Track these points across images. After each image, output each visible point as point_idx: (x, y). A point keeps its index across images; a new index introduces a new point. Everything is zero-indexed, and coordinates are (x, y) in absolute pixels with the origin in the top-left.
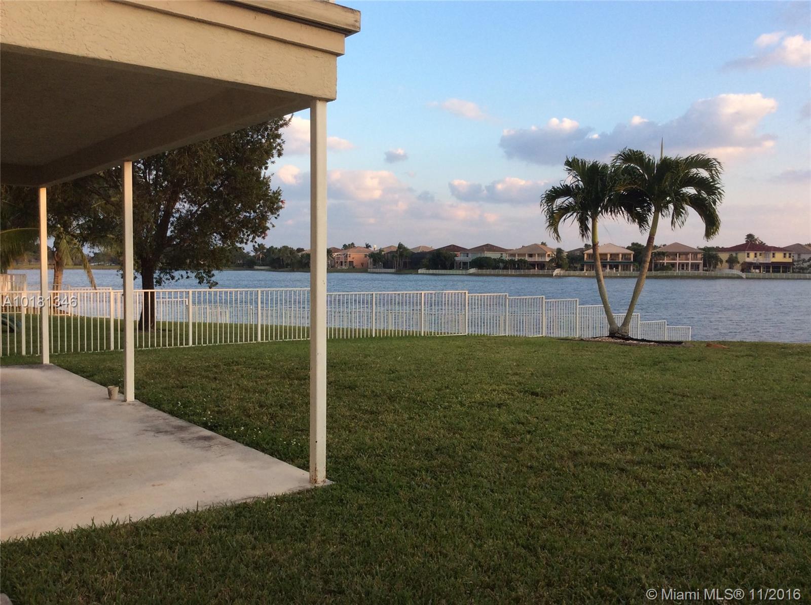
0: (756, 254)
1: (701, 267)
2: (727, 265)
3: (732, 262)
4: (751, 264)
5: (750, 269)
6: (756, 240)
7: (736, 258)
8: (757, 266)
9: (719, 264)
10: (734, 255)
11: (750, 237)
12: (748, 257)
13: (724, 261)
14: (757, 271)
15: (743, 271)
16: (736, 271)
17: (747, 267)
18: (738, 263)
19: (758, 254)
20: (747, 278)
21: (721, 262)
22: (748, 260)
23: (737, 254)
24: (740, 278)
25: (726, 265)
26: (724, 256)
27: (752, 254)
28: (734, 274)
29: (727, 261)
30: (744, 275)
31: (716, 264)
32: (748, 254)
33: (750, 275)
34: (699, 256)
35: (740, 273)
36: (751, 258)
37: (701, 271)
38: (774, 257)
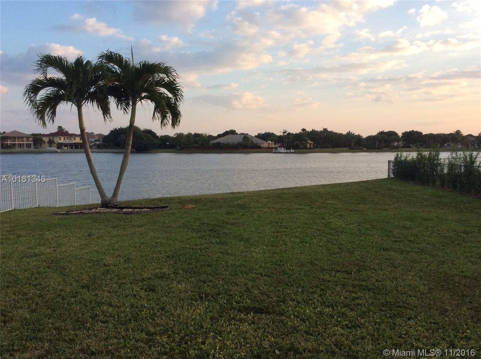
3: (51, 143)
4: (62, 144)
5: (62, 147)
6: (63, 129)
7: (53, 140)
8: (66, 145)
9: (43, 144)
11: (60, 127)
14: (66, 148)
15: (58, 148)
18: (55, 143)
19: (66, 138)
20: (61, 153)
21: (45, 143)
22: (60, 141)
24: (57, 152)
25: (47, 145)
26: (46, 139)
28: (53, 150)
29: (48, 142)
32: (60, 138)
33: (63, 150)
34: (31, 139)
37: (32, 148)
38: (75, 140)
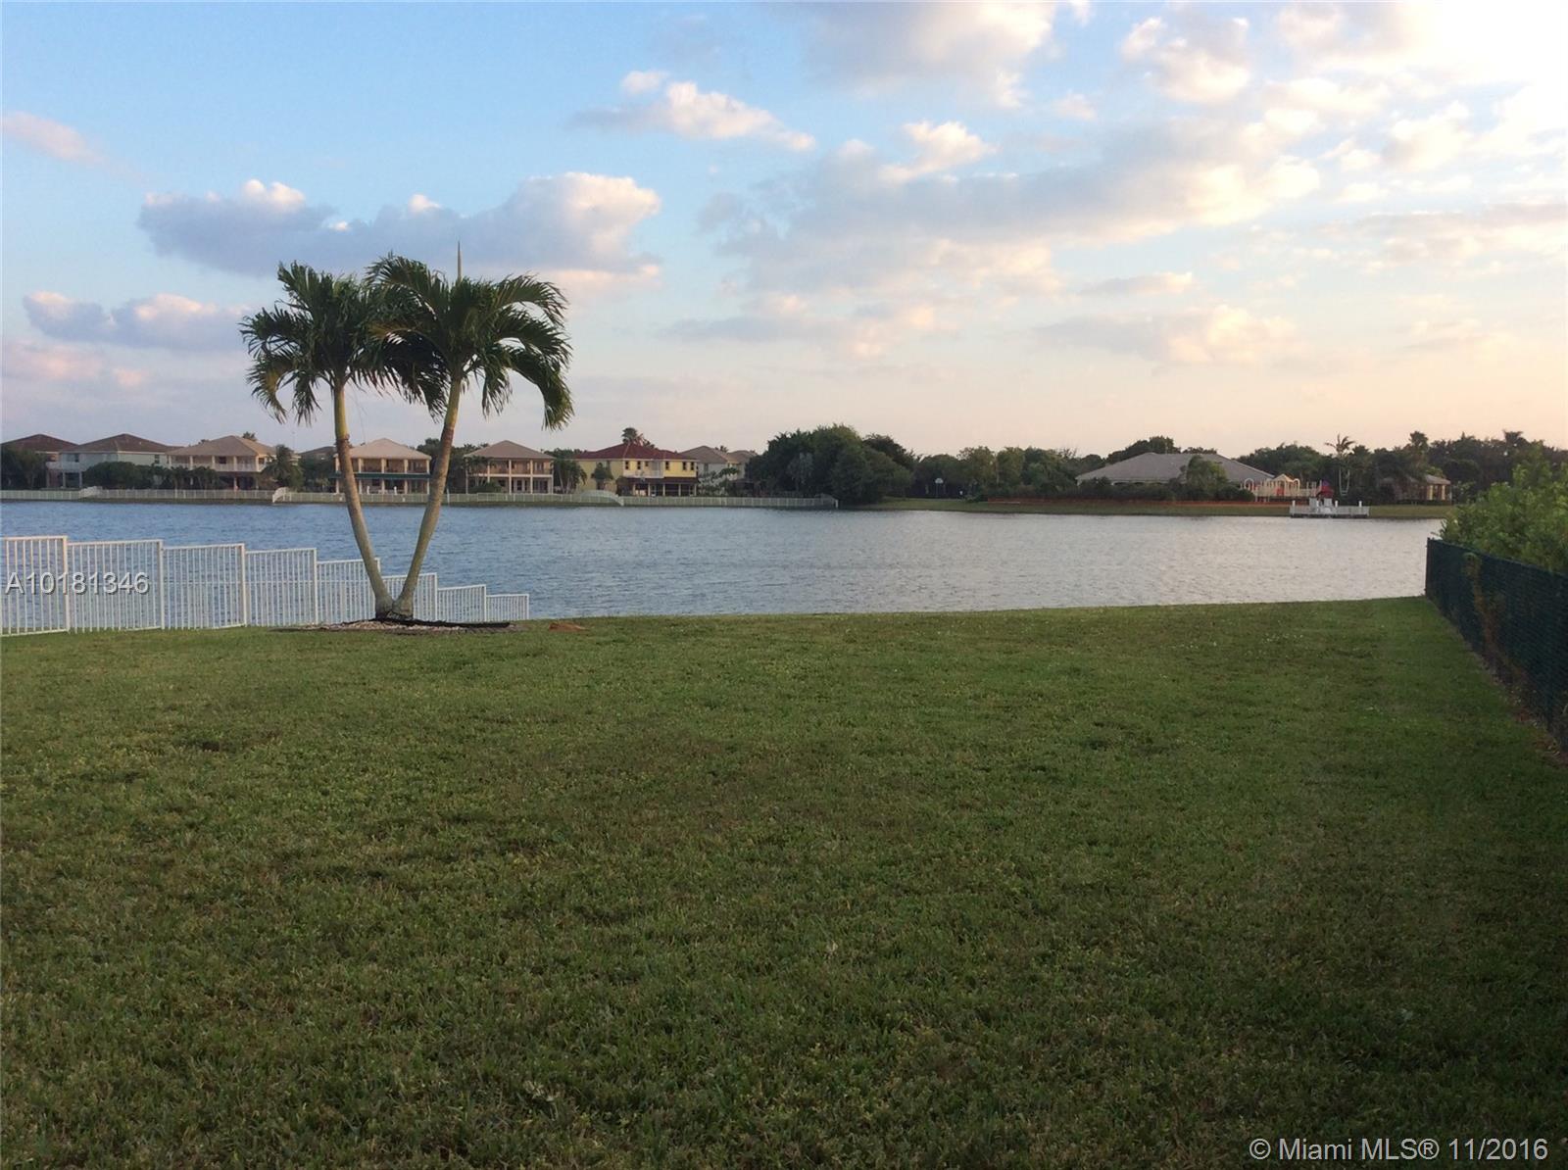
0: (639, 463)
1: (550, 485)
2: (593, 482)
3: (601, 476)
4: (631, 481)
5: (631, 489)
6: (639, 438)
7: (608, 469)
8: (642, 485)
9: (580, 480)
10: (605, 465)
11: (630, 432)
12: (627, 468)
13: (589, 475)
14: (643, 492)
15: (619, 492)
16: (609, 494)
17: (626, 486)
18: (612, 478)
19: (643, 464)
20: (627, 506)
21: (584, 476)
22: (627, 474)
23: (608, 462)
24: (615, 505)
25: (591, 482)
26: (588, 467)
27: (633, 464)
28: (606, 499)
29: (593, 476)
30: (621, 500)
31: (576, 481)
32: (627, 463)
33: (630, 500)
34: (547, 466)
35: (615, 497)
36: (632, 470)
37: (550, 494)
38: (667, 468)
